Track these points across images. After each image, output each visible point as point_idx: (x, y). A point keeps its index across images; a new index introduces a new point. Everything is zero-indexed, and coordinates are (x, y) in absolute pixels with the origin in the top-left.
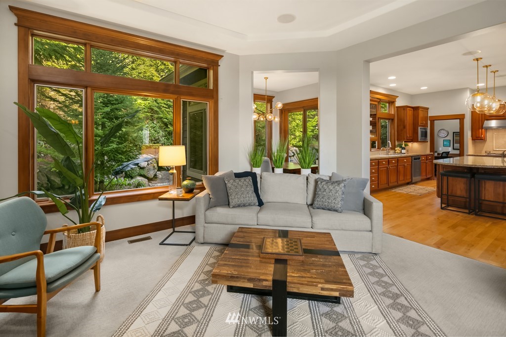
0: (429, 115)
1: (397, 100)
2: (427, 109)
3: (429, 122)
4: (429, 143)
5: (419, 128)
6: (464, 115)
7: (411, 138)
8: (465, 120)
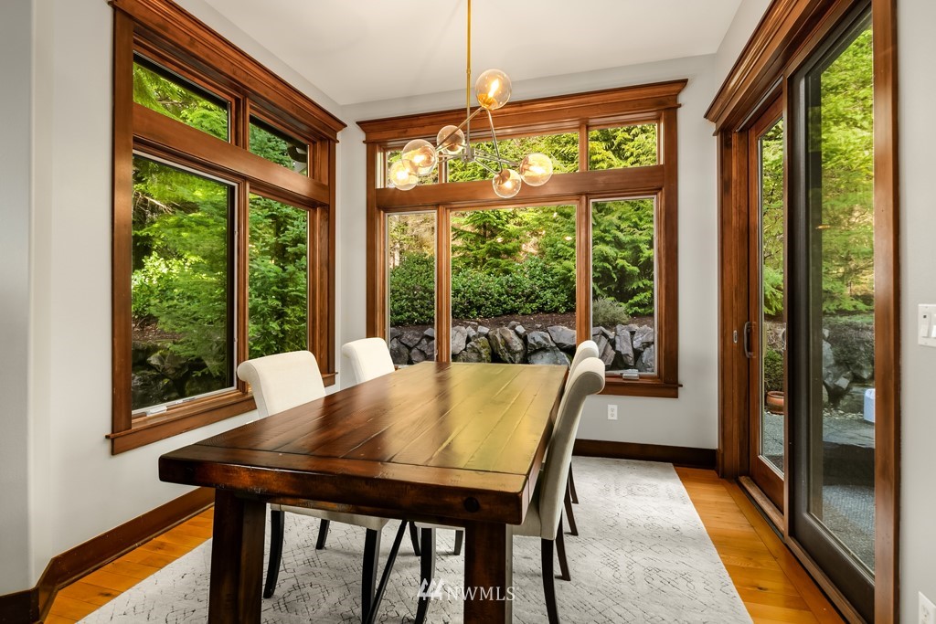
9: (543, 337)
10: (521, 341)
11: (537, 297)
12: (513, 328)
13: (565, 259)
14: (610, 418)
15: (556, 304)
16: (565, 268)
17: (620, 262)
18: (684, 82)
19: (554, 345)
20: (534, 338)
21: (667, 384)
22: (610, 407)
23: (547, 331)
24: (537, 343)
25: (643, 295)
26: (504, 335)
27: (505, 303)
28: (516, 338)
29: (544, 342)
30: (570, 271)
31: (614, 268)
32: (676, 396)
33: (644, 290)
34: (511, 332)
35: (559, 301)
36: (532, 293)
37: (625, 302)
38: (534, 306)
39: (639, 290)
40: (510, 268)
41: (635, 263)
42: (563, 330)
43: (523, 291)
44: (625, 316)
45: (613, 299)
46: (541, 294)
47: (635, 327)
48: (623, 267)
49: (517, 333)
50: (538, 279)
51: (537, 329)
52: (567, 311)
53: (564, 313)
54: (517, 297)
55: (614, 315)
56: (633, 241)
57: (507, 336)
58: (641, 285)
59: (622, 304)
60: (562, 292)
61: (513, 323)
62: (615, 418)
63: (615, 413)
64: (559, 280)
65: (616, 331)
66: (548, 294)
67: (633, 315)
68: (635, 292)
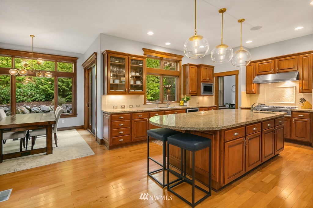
0: (215, 72)
1: (182, 59)
2: (213, 67)
3: (214, 78)
4: (214, 96)
5: (201, 83)
6: (238, 71)
7: (195, 92)
8: (239, 76)
9: (37, 109)
10: (29, 111)
11: (33, 96)
12: (25, 107)
13: (45, 85)
14: (62, 123)
15: (41, 98)
16: (45, 87)
17: (63, 87)
18: (78, 58)
19: (42, 111)
20: (34, 110)
21: (75, 115)
22: (63, 120)
23: (39, 107)
24: (35, 111)
25: (70, 96)
26: (22, 109)
27: (19, 98)
28: (27, 110)
29: (38, 110)
30: (47, 88)
31: (62, 88)
32: (76, 117)
33: (70, 95)
34: (25, 108)
35: (42, 98)
36: (31, 95)
37: (65, 98)
38: (32, 99)
39: (69, 95)
40: (21, 86)
41: (67, 87)
42: (45, 106)
43: (27, 94)
44: (65, 102)
45: (61, 97)
46: (35, 95)
47: (68, 105)
48: (64, 88)
49: (27, 108)
50: (34, 90)
51: (34, 106)
52: (45, 101)
53: (44, 101)
54: (25, 96)
55: (61, 102)
56: (67, 81)
57: (23, 109)
58: (70, 93)
59: (64, 98)
60: (43, 95)
61: (25, 105)
62: (64, 122)
63: (64, 121)
64: (42, 91)
65: (62, 106)
66: (38, 95)
67: (67, 101)
68: (67, 95)
